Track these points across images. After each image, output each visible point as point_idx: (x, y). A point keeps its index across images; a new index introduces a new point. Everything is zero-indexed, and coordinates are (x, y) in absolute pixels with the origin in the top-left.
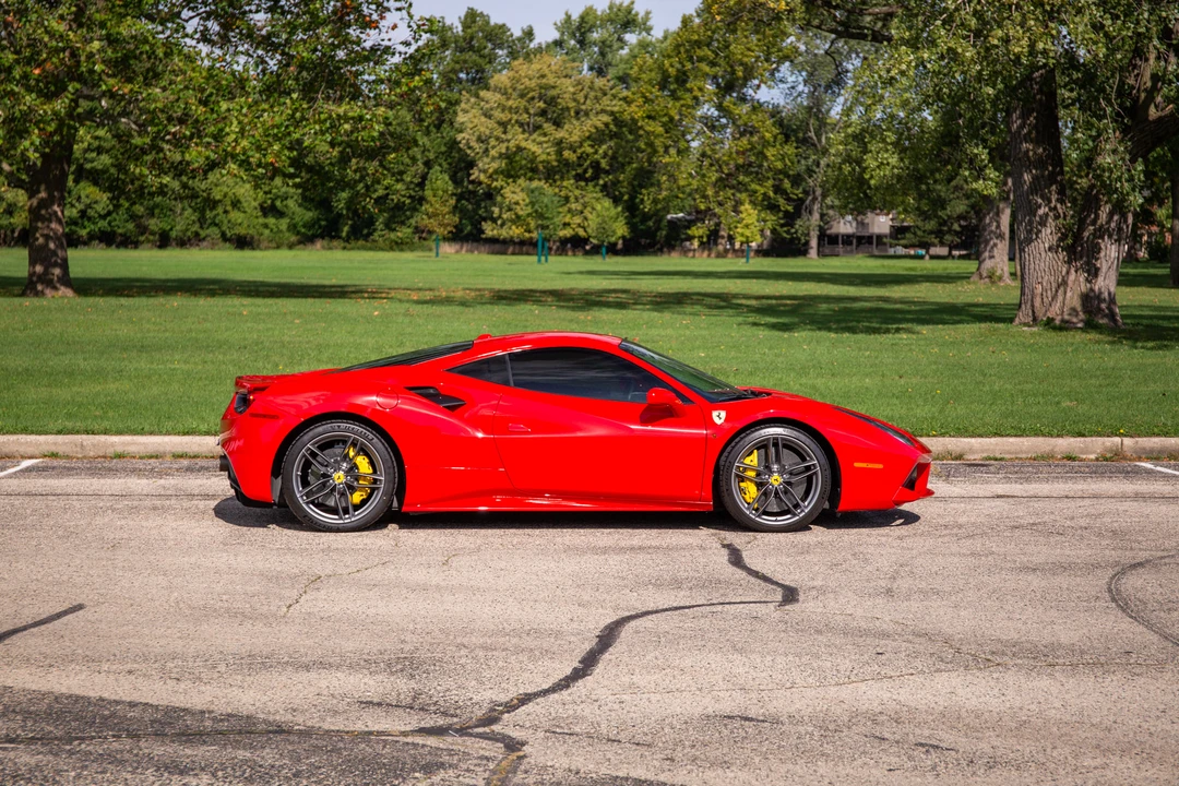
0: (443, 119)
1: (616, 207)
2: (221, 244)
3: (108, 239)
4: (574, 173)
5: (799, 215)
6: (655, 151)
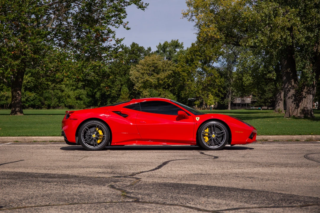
0: (126, 72)
1: (174, 96)
2: (64, 108)
3: (34, 107)
4: (162, 87)
5: (225, 98)
6: (185, 81)
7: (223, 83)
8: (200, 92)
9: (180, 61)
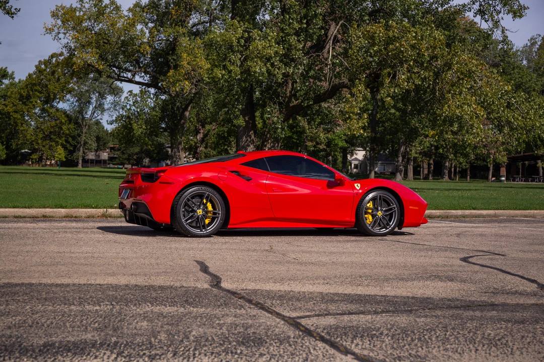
1: (2, 146)
5: (75, 152)
6: (17, 125)
7: (73, 131)
8: (40, 142)
9: (10, 97)
